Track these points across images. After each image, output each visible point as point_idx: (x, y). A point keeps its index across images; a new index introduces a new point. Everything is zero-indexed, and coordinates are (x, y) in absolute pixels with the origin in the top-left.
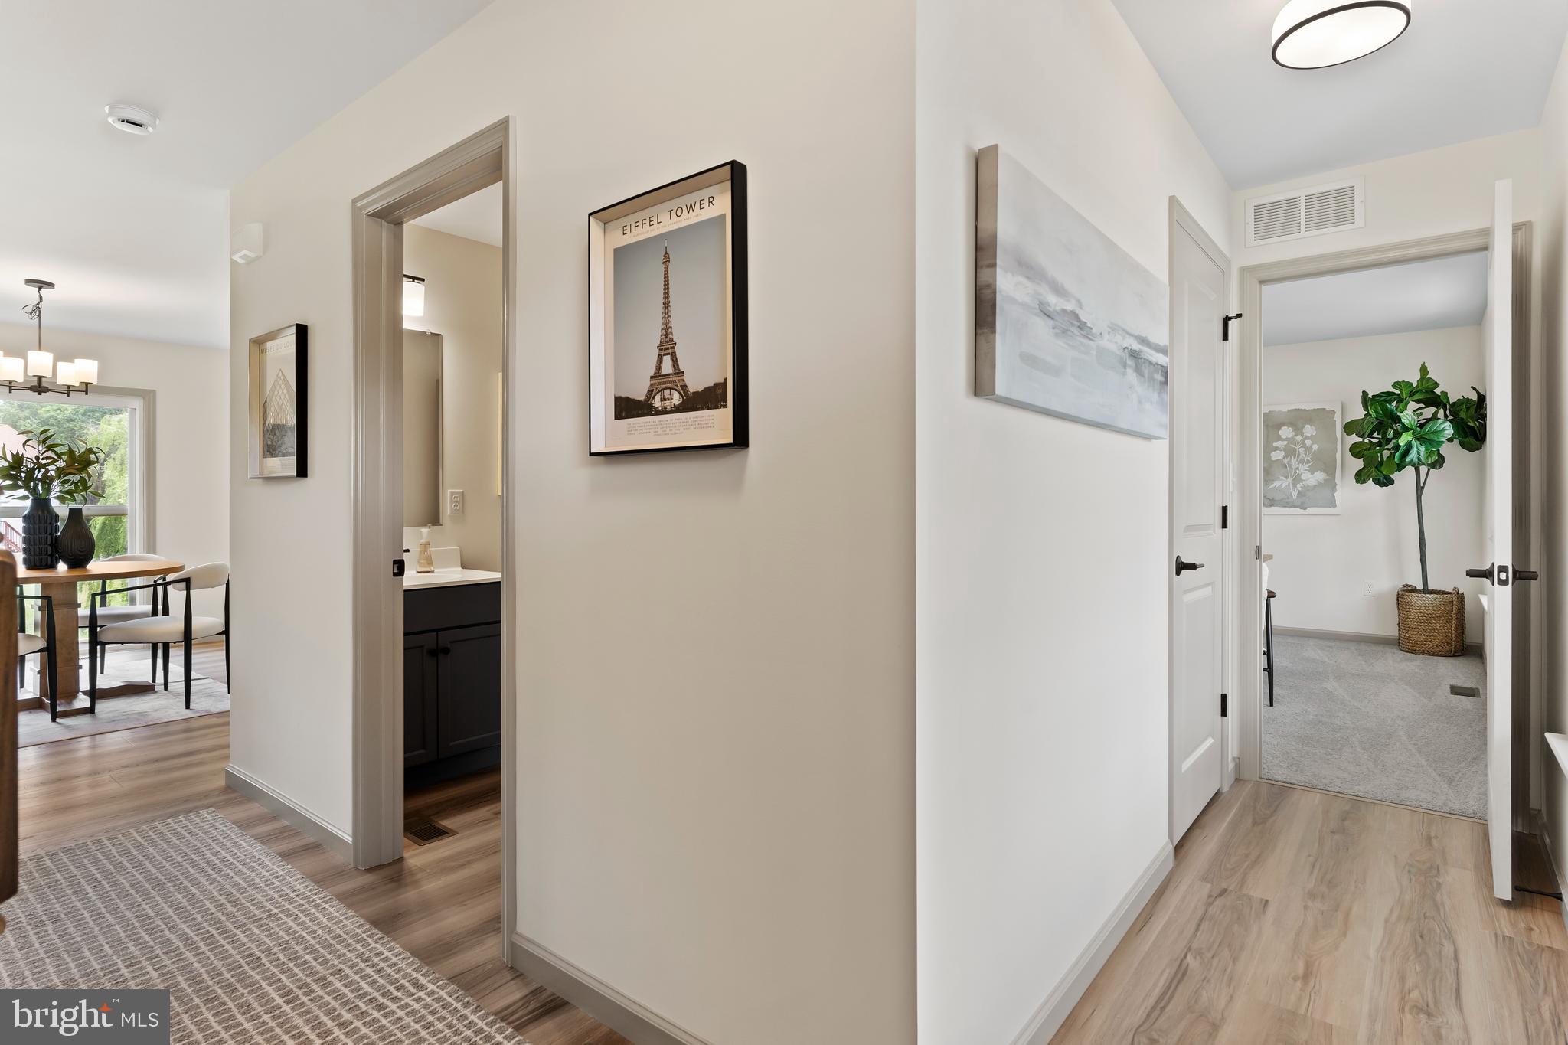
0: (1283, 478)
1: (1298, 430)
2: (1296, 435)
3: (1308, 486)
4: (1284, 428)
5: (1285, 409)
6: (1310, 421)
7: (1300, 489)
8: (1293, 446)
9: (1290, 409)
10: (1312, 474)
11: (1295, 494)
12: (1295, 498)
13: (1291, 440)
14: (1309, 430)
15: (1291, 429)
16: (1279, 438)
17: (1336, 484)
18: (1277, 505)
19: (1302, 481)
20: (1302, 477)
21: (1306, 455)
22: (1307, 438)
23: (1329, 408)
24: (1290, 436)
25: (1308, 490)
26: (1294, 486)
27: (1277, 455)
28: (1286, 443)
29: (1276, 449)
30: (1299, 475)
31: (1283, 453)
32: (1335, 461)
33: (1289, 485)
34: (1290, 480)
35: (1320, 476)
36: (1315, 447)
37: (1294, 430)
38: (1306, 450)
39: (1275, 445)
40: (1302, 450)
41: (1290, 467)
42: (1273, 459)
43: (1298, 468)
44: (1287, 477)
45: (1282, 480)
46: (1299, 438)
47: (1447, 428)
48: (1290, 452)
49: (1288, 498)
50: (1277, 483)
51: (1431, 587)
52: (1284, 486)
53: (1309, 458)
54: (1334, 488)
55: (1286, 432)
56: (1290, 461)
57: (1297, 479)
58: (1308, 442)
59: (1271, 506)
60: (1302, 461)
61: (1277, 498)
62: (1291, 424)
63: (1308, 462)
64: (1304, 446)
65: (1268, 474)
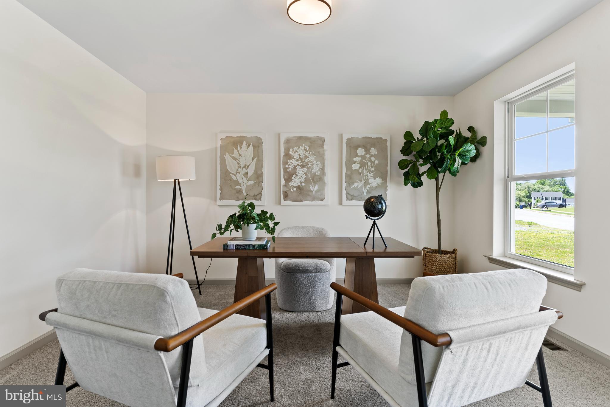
0: (359, 181)
1: (367, 151)
2: (366, 154)
3: (372, 187)
4: (360, 149)
5: (360, 136)
6: (374, 145)
7: (368, 189)
8: (364, 161)
9: (363, 137)
10: (375, 179)
11: (365, 192)
12: (365, 194)
13: (363, 157)
14: (373, 151)
15: (363, 150)
16: (357, 156)
17: (387, 186)
18: (355, 199)
19: (369, 184)
20: (370, 181)
21: (371, 167)
22: (372, 156)
23: (384, 138)
24: (363, 154)
25: (372, 190)
26: (365, 187)
27: (356, 167)
28: (360, 158)
29: (355, 162)
30: (368, 180)
31: (359, 165)
32: (387, 171)
33: (361, 187)
34: (363, 183)
35: (379, 181)
36: (377, 162)
37: (366, 151)
38: (371, 164)
39: (355, 159)
40: (369, 163)
41: (363, 175)
42: (354, 169)
43: (367, 175)
44: (361, 181)
45: (358, 183)
46: (368, 156)
47: (473, 149)
48: (363, 165)
49: (361, 195)
50: (355, 185)
51: (443, 248)
52: (359, 186)
53: (373, 169)
54: (386, 189)
55: (361, 151)
56: (363, 171)
57: (367, 183)
58: (373, 159)
59: (352, 199)
60: (369, 171)
61: (355, 195)
62: (364, 147)
63: (373, 172)
64: (371, 161)
65: (350, 179)
